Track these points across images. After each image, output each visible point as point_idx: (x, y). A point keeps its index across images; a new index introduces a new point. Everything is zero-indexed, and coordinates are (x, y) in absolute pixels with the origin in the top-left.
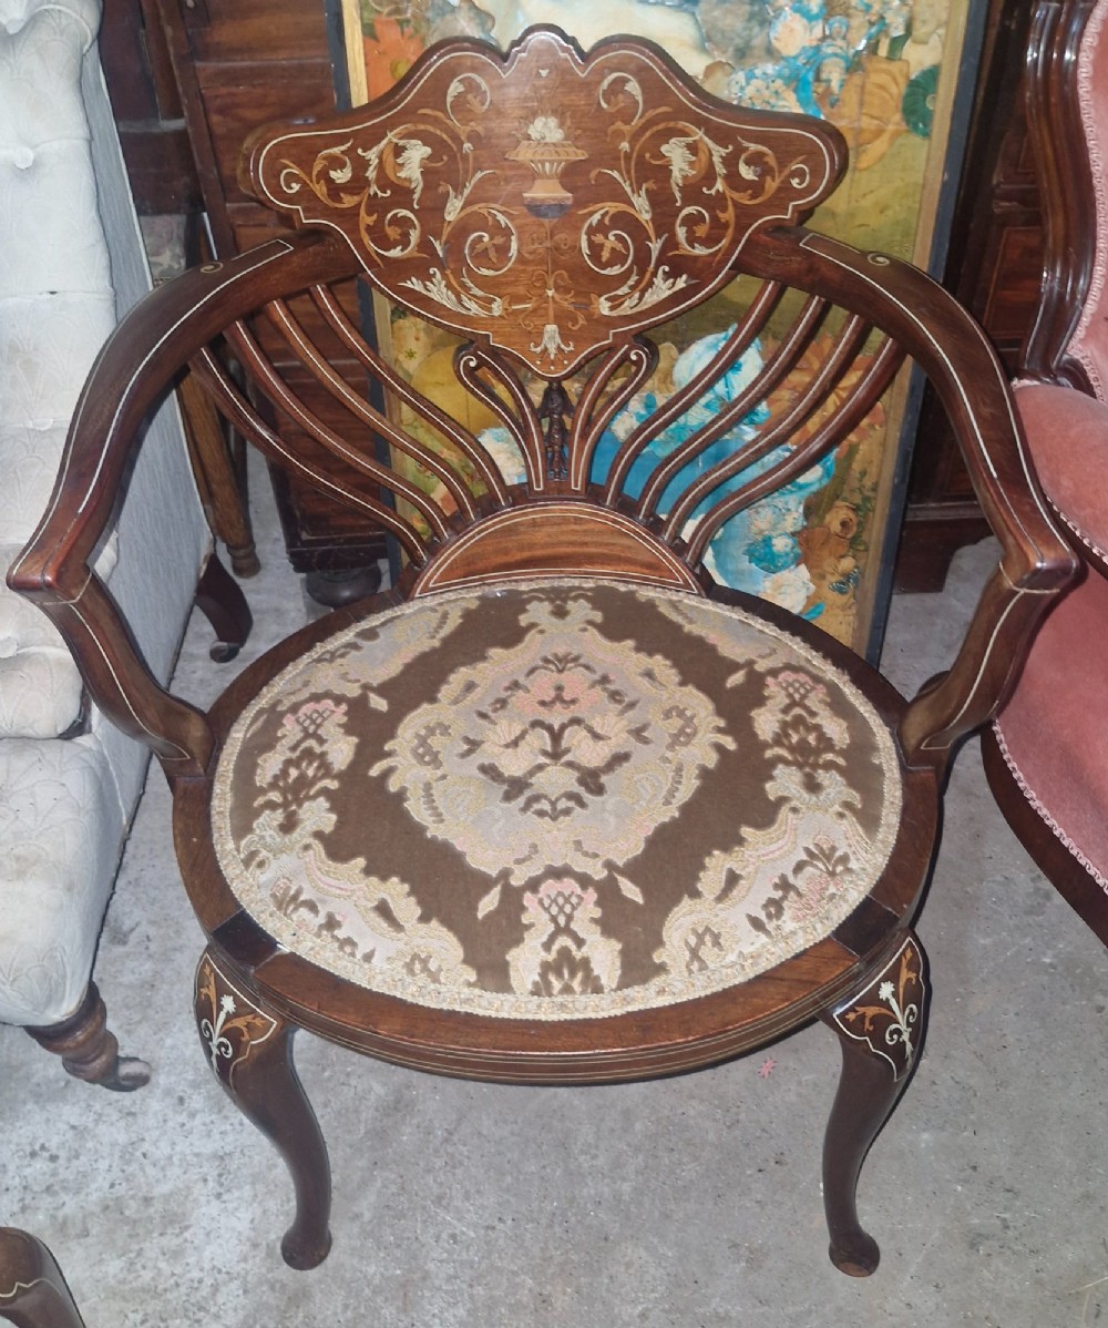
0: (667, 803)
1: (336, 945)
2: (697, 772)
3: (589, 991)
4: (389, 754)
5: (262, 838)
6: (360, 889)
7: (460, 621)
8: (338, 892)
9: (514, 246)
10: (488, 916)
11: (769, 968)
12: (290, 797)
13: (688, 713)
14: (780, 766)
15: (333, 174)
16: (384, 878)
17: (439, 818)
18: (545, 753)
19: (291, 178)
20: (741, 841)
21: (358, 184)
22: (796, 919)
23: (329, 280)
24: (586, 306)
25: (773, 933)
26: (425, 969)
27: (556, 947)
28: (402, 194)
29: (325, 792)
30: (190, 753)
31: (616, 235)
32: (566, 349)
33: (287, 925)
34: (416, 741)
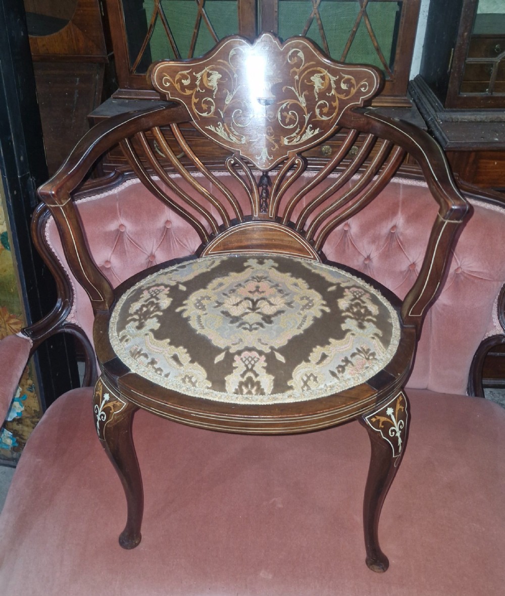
0: (299, 328)
1: (154, 370)
2: (312, 318)
3: (259, 394)
4: (185, 305)
5: (129, 331)
6: (166, 350)
7: (219, 264)
8: (158, 351)
10: (219, 363)
11: (337, 392)
12: (142, 317)
13: (311, 299)
14: (348, 319)
15: (183, 81)
16: (177, 346)
17: (203, 327)
18: (249, 308)
19: (167, 81)
20: (329, 343)
21: (192, 86)
22: (350, 373)
23: (178, 122)
24: (278, 141)
25: (340, 379)
27: (246, 376)
28: (209, 92)
29: (157, 316)
30: (104, 299)
31: (291, 113)
32: (270, 158)
33: (135, 362)
34: (196, 301)
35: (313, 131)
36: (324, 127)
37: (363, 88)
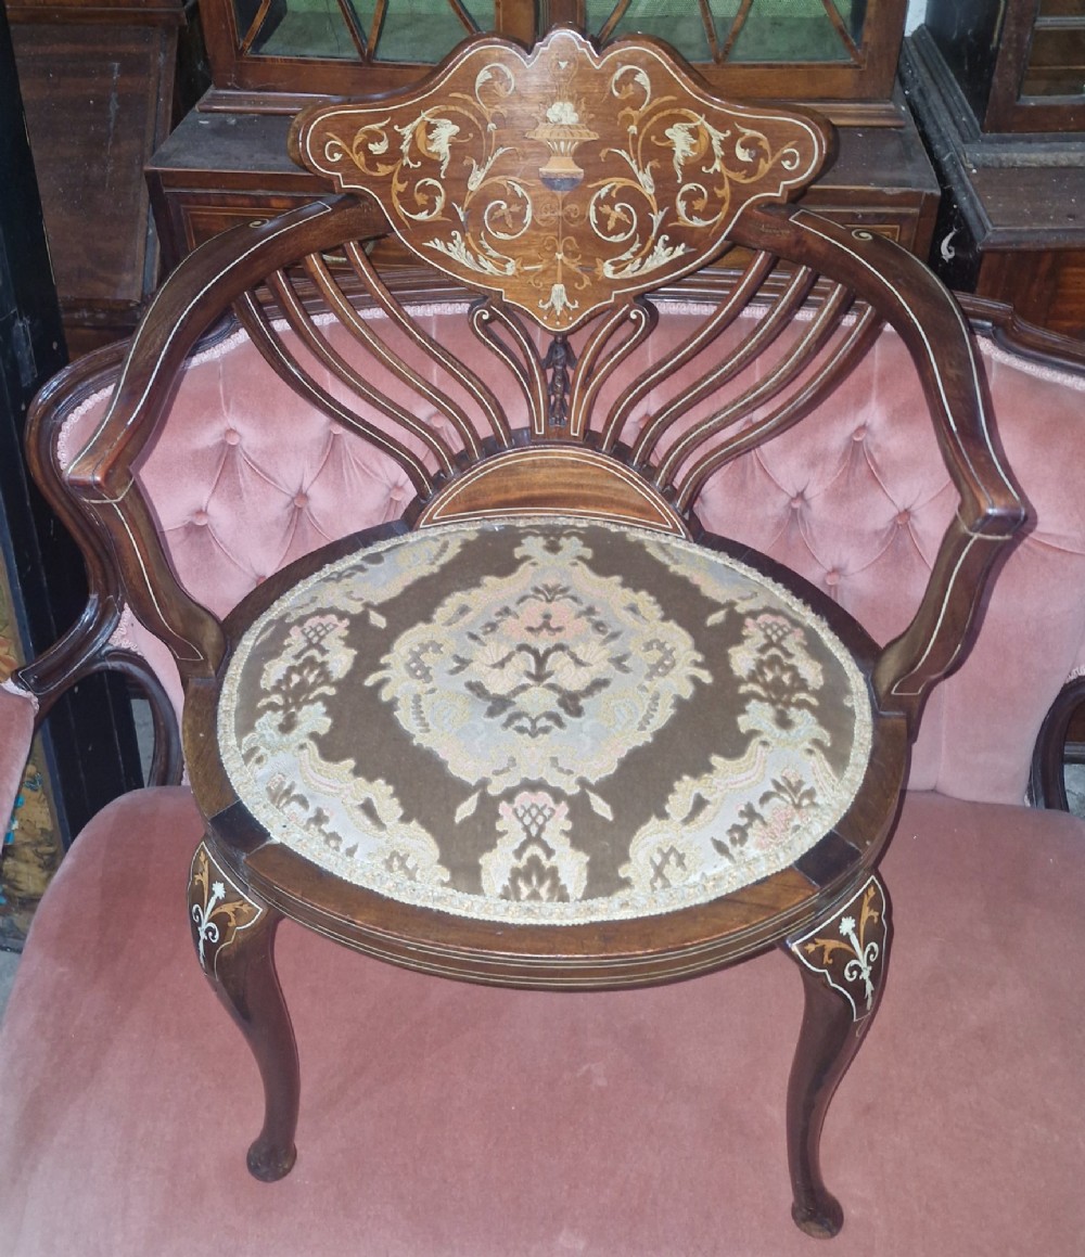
0: (642, 728)
1: (322, 838)
2: (673, 701)
3: (556, 898)
4: (384, 667)
5: (263, 736)
6: (348, 788)
7: (459, 550)
8: (328, 789)
9: (529, 213)
10: (466, 821)
11: (730, 891)
12: (290, 701)
13: (668, 647)
14: (754, 701)
15: (371, 147)
16: (371, 779)
17: (427, 728)
18: (529, 675)
19: (334, 148)
20: (710, 769)
21: (393, 155)
22: (759, 845)
23: (361, 238)
24: (590, 268)
25: (736, 857)
26: (403, 866)
27: (526, 855)
28: (431, 165)
29: (323, 698)
30: (205, 655)
31: (621, 207)
32: (572, 307)
33: (279, 817)
34: (410, 657)
35: (671, 249)
36: (696, 241)
37: (788, 162)
